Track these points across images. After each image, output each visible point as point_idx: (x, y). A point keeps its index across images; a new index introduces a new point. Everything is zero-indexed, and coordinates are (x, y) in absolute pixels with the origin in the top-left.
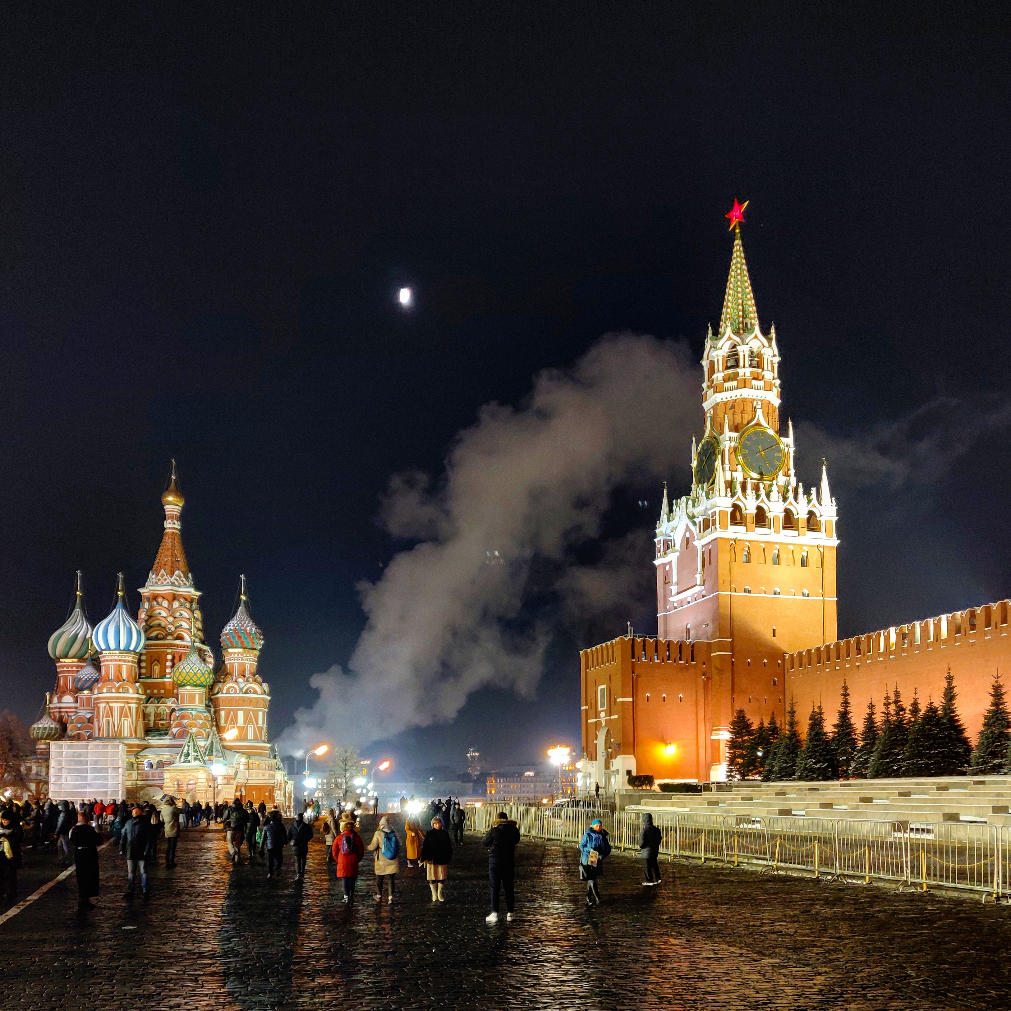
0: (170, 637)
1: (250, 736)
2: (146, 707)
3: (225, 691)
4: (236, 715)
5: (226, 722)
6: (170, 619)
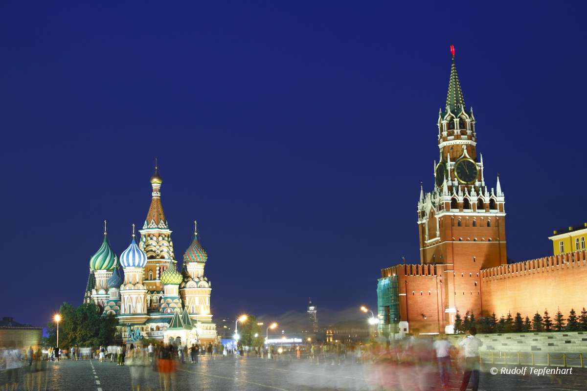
0: (158, 257)
1: (202, 311)
3: (188, 287)
4: (194, 300)
5: (189, 304)
6: (157, 247)
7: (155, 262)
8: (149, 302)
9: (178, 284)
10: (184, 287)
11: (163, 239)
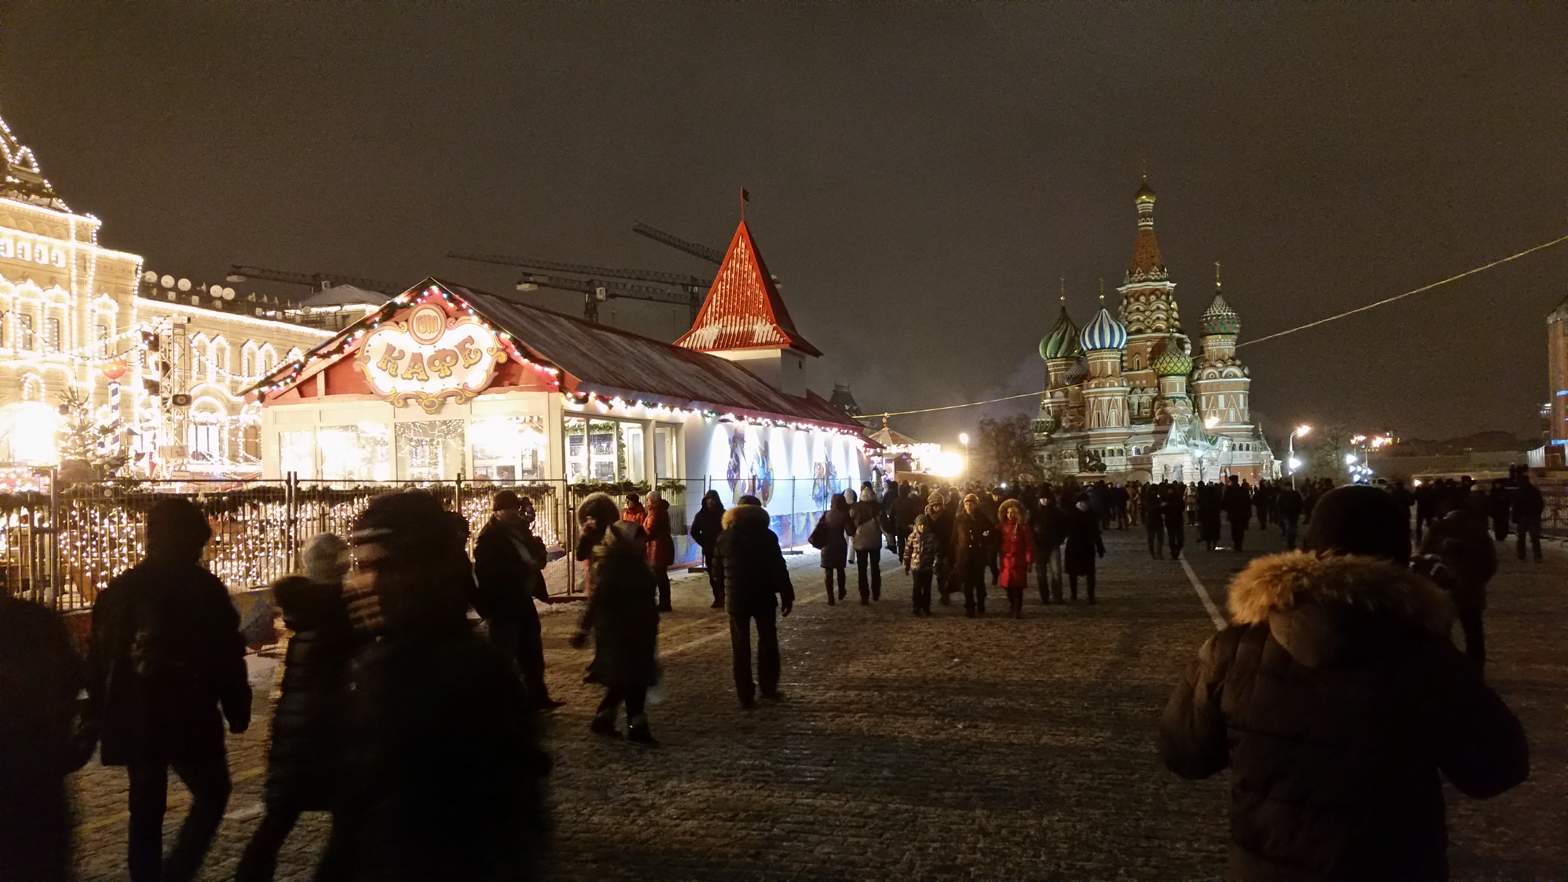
0: (1149, 331)
1: (1232, 419)
2: (1130, 398)
3: (1204, 378)
4: (1217, 400)
5: (1207, 407)
6: (1147, 313)
7: (1144, 339)
8: (1136, 407)
9: (1183, 375)
10: (1198, 379)
11: (1158, 298)
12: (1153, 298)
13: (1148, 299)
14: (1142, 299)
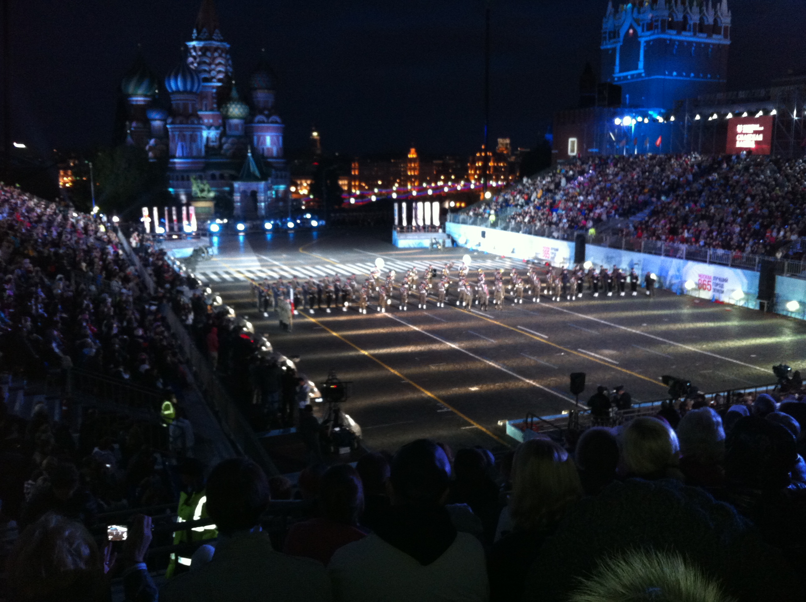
0: (214, 80)
1: (275, 155)
6: (213, 66)
7: (210, 86)
9: (242, 118)
10: (252, 122)
11: (220, 56)
12: (216, 54)
13: (212, 54)
14: (209, 54)
